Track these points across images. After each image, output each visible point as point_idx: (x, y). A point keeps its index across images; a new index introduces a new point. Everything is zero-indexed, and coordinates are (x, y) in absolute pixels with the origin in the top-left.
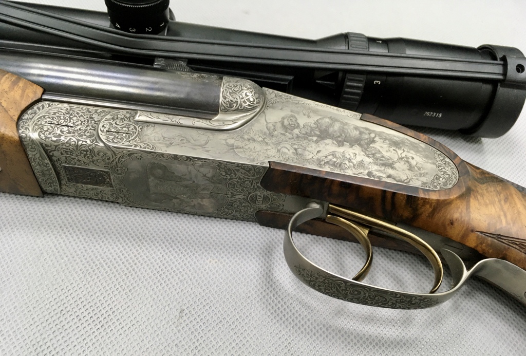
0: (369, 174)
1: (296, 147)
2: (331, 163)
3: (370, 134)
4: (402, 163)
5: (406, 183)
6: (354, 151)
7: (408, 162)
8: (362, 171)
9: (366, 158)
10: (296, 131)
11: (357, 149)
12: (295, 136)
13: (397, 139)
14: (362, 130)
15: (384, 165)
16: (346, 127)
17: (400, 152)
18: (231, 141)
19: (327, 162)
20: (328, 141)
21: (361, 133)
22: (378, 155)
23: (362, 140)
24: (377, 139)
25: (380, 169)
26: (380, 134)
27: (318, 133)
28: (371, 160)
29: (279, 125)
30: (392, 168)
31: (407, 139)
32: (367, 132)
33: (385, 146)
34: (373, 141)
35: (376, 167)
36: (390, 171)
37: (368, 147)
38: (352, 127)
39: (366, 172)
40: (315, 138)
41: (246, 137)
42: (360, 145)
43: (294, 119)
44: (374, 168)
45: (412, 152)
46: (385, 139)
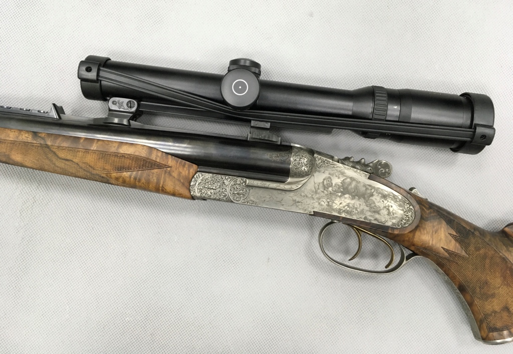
0: (365, 218)
1: (328, 200)
2: (346, 211)
3: (371, 189)
4: (385, 210)
5: (384, 224)
6: (360, 203)
7: (388, 209)
8: (361, 216)
9: (366, 207)
10: (330, 189)
11: (362, 201)
12: (329, 192)
13: (386, 193)
14: (368, 187)
15: (374, 212)
16: (358, 185)
17: (385, 202)
18: (295, 198)
19: (344, 211)
20: (347, 196)
21: (367, 189)
22: (373, 205)
23: (366, 194)
24: (375, 193)
25: (372, 214)
26: (377, 189)
27: (342, 190)
28: (368, 208)
29: (321, 185)
30: (379, 214)
31: (392, 193)
32: (370, 188)
33: (378, 198)
34: (372, 195)
35: (369, 213)
36: (377, 216)
37: (368, 199)
38: (362, 185)
39: (364, 217)
40: (340, 194)
41: (303, 194)
42: (364, 198)
43: (330, 180)
44: (368, 214)
45: (392, 202)
46: (380, 193)
